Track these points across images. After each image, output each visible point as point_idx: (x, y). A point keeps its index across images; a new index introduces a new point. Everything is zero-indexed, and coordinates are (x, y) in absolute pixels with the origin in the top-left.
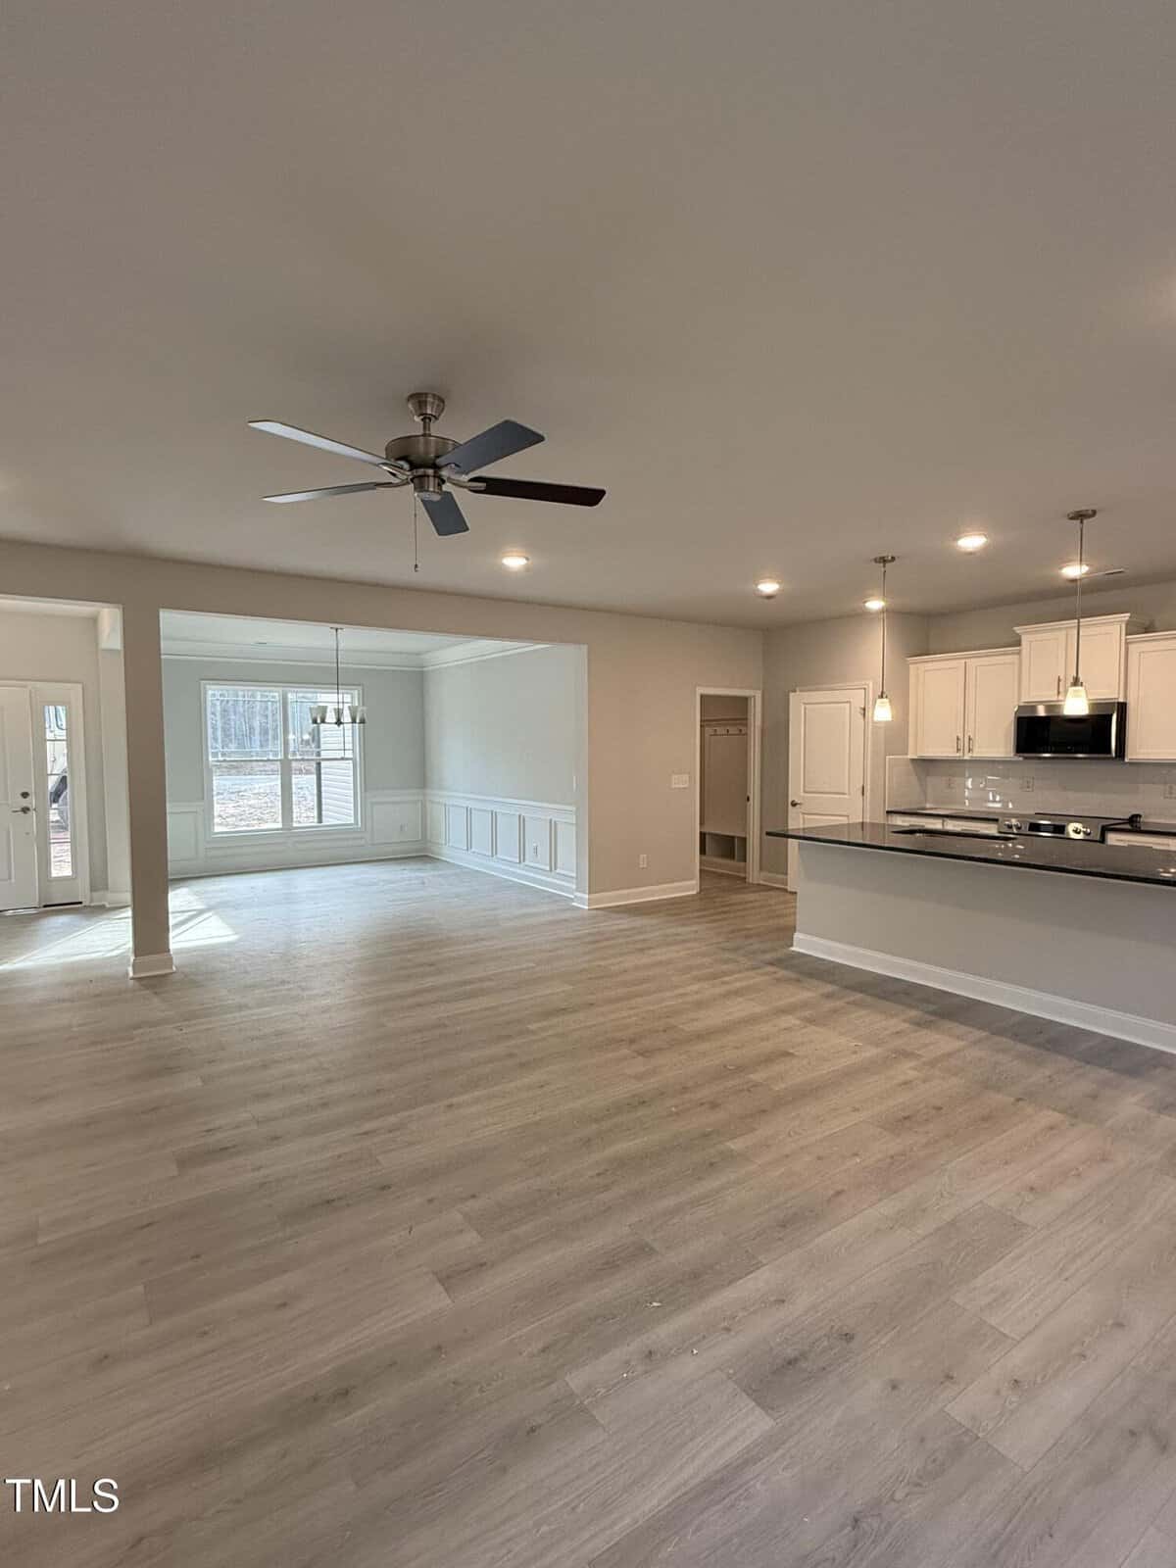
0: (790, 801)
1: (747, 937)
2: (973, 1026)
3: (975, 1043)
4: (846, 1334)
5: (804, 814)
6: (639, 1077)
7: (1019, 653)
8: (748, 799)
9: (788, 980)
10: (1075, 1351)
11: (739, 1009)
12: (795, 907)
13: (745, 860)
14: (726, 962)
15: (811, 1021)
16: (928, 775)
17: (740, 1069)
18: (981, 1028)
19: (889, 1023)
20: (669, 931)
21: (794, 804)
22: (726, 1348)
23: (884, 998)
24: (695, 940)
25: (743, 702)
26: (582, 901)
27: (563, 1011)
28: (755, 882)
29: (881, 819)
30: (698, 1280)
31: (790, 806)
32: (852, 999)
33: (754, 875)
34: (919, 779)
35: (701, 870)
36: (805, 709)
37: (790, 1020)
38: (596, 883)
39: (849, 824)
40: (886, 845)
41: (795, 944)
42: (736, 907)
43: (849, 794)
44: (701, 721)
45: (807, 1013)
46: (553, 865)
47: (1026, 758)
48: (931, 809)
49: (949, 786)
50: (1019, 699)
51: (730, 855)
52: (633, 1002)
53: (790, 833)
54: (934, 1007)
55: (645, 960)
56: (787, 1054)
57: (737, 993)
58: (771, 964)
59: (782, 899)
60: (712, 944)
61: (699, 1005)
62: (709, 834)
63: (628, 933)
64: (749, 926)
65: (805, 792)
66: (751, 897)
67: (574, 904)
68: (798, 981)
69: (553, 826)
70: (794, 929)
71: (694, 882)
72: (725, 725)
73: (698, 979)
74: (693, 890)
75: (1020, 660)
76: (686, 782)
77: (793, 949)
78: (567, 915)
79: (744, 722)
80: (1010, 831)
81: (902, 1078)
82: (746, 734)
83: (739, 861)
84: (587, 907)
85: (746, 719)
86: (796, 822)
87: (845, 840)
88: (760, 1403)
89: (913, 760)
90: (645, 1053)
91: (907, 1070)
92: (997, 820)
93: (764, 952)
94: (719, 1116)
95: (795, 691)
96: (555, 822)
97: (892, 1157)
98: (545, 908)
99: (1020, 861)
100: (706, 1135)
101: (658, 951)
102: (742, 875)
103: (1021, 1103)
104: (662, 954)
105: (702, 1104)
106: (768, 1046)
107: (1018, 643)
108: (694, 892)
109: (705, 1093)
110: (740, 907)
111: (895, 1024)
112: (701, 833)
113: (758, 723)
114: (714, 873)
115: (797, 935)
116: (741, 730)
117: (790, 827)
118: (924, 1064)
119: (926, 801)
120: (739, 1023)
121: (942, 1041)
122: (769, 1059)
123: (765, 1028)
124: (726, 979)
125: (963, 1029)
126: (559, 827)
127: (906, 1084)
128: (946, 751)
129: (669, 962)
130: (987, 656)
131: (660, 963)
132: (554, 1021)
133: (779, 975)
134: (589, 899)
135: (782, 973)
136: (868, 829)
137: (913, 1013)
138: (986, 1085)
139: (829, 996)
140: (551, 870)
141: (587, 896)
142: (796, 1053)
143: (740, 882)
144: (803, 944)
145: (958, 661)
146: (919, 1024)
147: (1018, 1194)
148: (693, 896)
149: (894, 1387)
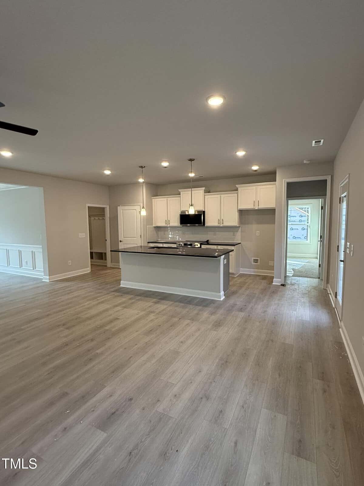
0: (119, 240)
1: (106, 284)
2: (169, 301)
3: (171, 305)
4: (130, 399)
5: (124, 244)
6: (66, 336)
7: (180, 197)
8: (106, 240)
9: (118, 296)
10: (190, 382)
11: (102, 307)
12: (121, 273)
13: (106, 260)
14: (99, 293)
15: (125, 307)
16: (158, 231)
17: (101, 327)
18: (172, 301)
19: (147, 304)
20: (79, 286)
21: (121, 241)
22: (92, 417)
23: (146, 297)
24: (88, 287)
25: (103, 209)
26: (46, 279)
27: (37, 319)
28: (110, 267)
29: (146, 244)
30: (84, 398)
31: (119, 242)
32: (138, 298)
33: (109, 264)
34: (156, 233)
35: (91, 265)
36: (123, 212)
37: (119, 308)
38: (51, 272)
39: (137, 246)
40: (148, 252)
41: (121, 284)
42: (102, 275)
43: (137, 238)
44: (89, 215)
45: (124, 305)
46: (34, 267)
47: (183, 226)
48: (160, 241)
49: (164, 234)
50: (181, 209)
51: (102, 259)
52: (65, 312)
53: (120, 250)
54: (160, 297)
55: (70, 296)
56: (117, 319)
57: (102, 302)
58: (113, 292)
59: (118, 271)
60: (94, 288)
61: (89, 308)
62: (94, 252)
63: (64, 288)
64: (107, 281)
65: (124, 237)
66: (108, 271)
67: (43, 280)
68: (122, 296)
69: (33, 253)
70: (120, 280)
71: (89, 268)
72: (98, 217)
73: (88, 300)
74: (88, 271)
75: (180, 199)
76: (84, 236)
77: (120, 286)
78: (40, 285)
79: (104, 216)
80: (179, 246)
81: (151, 319)
82: (105, 220)
83: (104, 260)
84: (48, 281)
85: (104, 215)
86: (121, 247)
87: (137, 251)
88: (103, 430)
89: (154, 227)
90: (67, 328)
91: (152, 316)
92: (176, 243)
93: (111, 288)
94: (94, 343)
95: (119, 206)
96: (34, 252)
97: (146, 343)
98: (32, 283)
99: (181, 254)
100: (89, 350)
101: (75, 293)
102: (105, 265)
103: (181, 320)
104: (76, 294)
105: (88, 341)
106: (111, 317)
107: (180, 194)
108: (89, 272)
109: (90, 337)
110: (104, 275)
111: (150, 304)
112: (90, 252)
113: (108, 216)
114: (97, 265)
115: (121, 282)
116: (103, 218)
117: (120, 248)
118: (157, 314)
119: (158, 239)
120: (103, 312)
121: (162, 306)
122: (111, 322)
123: (110, 312)
124: (98, 299)
125: (168, 302)
126: (36, 253)
127: (152, 320)
128: (163, 224)
129: (78, 296)
130: (173, 197)
131: (76, 297)
132: (33, 323)
133: (116, 295)
134: (49, 278)
135: (118, 294)
136: (142, 247)
137: (155, 300)
138: (173, 316)
139: (130, 299)
140: (33, 269)
141: (48, 277)
142: (120, 318)
143: (105, 267)
144: (124, 284)
145: (164, 199)
146: (156, 303)
147: (178, 344)
148: (89, 273)
149: (143, 409)
